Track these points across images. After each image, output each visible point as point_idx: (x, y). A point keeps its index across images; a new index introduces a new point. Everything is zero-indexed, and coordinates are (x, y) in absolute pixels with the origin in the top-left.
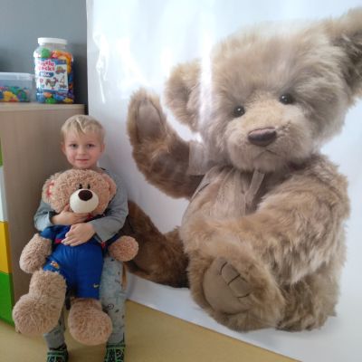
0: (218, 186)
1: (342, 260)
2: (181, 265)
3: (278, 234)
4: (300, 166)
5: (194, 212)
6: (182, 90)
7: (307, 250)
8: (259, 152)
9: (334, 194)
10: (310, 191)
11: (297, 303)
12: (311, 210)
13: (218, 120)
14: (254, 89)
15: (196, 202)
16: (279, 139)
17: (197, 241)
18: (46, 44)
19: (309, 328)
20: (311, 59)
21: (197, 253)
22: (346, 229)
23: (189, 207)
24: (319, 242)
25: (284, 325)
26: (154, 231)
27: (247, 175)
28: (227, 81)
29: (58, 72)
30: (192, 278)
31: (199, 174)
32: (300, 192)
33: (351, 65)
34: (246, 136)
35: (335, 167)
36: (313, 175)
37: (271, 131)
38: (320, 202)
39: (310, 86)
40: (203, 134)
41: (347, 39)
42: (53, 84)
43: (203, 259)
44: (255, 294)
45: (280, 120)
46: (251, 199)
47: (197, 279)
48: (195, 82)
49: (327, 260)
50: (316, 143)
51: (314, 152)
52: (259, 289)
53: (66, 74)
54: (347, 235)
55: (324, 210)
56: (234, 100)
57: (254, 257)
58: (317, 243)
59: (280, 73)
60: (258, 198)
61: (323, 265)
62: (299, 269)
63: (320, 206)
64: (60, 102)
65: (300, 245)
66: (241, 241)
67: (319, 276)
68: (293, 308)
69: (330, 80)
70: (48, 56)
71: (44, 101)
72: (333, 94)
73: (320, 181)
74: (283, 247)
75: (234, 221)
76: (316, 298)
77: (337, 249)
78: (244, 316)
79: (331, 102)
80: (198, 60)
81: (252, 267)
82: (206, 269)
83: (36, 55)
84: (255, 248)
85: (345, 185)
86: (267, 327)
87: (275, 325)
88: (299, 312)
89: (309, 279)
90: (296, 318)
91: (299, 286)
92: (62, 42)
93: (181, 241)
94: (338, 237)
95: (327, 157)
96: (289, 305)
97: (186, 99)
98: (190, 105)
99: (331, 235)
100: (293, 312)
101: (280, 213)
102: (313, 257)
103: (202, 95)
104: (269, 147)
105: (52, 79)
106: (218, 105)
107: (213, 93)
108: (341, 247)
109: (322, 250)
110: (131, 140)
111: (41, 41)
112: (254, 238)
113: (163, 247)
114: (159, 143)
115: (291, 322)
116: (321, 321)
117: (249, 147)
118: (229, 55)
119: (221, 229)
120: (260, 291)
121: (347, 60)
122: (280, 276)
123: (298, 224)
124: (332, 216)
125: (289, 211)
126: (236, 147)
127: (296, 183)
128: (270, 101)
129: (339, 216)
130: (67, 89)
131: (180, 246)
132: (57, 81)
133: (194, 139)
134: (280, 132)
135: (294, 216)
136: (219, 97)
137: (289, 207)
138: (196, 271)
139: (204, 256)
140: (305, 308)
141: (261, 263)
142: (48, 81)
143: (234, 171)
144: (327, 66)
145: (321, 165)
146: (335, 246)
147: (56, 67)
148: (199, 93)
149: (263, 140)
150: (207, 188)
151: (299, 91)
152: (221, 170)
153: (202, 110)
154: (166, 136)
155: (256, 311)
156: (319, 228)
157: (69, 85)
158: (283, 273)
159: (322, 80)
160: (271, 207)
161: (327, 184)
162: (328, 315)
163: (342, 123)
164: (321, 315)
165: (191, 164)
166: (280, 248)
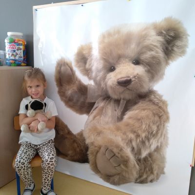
0: (103, 108)
2: (84, 151)
3: (134, 132)
4: (144, 96)
6: (83, 58)
7: (149, 140)
8: (123, 90)
9: (161, 110)
10: (149, 109)
11: (145, 168)
12: (150, 119)
14: (119, 58)
16: (133, 83)
17: (92, 137)
18: (12, 35)
19: (151, 181)
21: (92, 143)
22: (168, 128)
23: (88, 119)
25: (138, 181)
26: (69, 133)
27: (117, 101)
28: (106, 53)
29: (18, 50)
30: (91, 157)
31: (93, 101)
32: (144, 110)
34: (116, 81)
36: (151, 101)
37: (129, 79)
38: (154, 115)
39: (147, 56)
40: (95, 81)
41: (164, 32)
42: (15, 56)
43: (96, 147)
44: (123, 164)
45: (133, 73)
46: (120, 114)
47: (93, 158)
48: (90, 54)
49: (159, 144)
50: (151, 84)
51: (150, 89)
52: (126, 162)
53: (22, 51)
54: (168, 131)
55: (157, 118)
56: (110, 63)
58: (154, 136)
59: (132, 49)
60: (123, 113)
61: (157, 147)
62: (145, 150)
63: (155, 116)
64: (19, 65)
65: (145, 137)
66: (116, 136)
67: (156, 153)
68: (143, 171)
69: (157, 52)
70: (13, 41)
71: (10, 65)
72: (159, 60)
73: (154, 103)
74: (137, 139)
76: (154, 165)
77: (164, 139)
79: (157, 64)
80: (91, 43)
81: (121, 150)
82: (98, 152)
83: (6, 41)
84: (122, 140)
85: (166, 106)
87: (134, 181)
88: (146, 173)
89: (150, 155)
90: (145, 176)
91: (145, 159)
92: (20, 34)
93: (84, 138)
94: (164, 132)
95: (157, 91)
96: (141, 170)
97: (85, 63)
98: (87, 66)
99: (160, 131)
100: (143, 173)
102: (152, 143)
105: (15, 54)
109: (156, 139)
110: (57, 85)
111: (9, 34)
112: (122, 134)
114: (72, 86)
115: (142, 178)
116: (158, 177)
117: (118, 87)
118: (106, 40)
120: (125, 163)
123: (144, 126)
124: (160, 121)
125: (139, 120)
126: (111, 87)
127: (142, 105)
129: (164, 122)
130: (22, 59)
131: (84, 140)
132: (17, 54)
133: (90, 83)
134: (133, 79)
135: (142, 122)
136: (102, 62)
137: (139, 117)
138: (92, 153)
139: (96, 145)
140: (149, 170)
141: (126, 147)
142: (13, 55)
143: (111, 100)
144: (155, 46)
145: (154, 95)
147: (17, 47)
149: (125, 83)
150: (97, 109)
152: (104, 99)
153: (94, 68)
154: (75, 82)
156: (155, 128)
157: (24, 56)
158: (137, 152)
159: (153, 53)
160: (130, 118)
161: (157, 105)
162: (161, 173)
163: (163, 74)
164: (157, 174)
165: (88, 96)
166: (135, 139)
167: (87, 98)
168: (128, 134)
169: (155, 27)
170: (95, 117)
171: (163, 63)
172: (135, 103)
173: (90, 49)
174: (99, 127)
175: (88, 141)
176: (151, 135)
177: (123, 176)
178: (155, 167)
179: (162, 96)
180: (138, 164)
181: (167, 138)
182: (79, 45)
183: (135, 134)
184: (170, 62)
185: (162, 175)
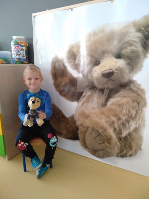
0: (89, 96)
1: (144, 126)
2: (75, 131)
3: (116, 115)
4: (125, 85)
5: (80, 108)
6: (73, 55)
7: (128, 122)
8: (106, 80)
9: (139, 97)
10: (129, 96)
11: (125, 145)
12: (130, 105)
14: (104, 53)
15: (81, 103)
16: (115, 74)
17: (82, 120)
18: (16, 39)
19: (130, 156)
20: (128, 39)
21: (82, 125)
23: (78, 106)
25: (119, 155)
26: (63, 116)
27: (102, 90)
28: (92, 50)
29: (21, 50)
30: (80, 136)
31: (81, 91)
32: (125, 97)
34: (101, 73)
35: (139, 85)
36: (130, 89)
37: (112, 71)
38: (133, 101)
41: (143, 29)
42: (19, 55)
43: (84, 127)
44: (107, 142)
46: (104, 101)
47: (83, 136)
48: (79, 52)
49: (137, 126)
50: (131, 75)
51: (130, 79)
52: (109, 140)
53: (24, 51)
54: (145, 115)
57: (106, 126)
58: (133, 119)
60: (107, 100)
61: (136, 128)
62: (125, 130)
64: (23, 63)
65: (126, 120)
66: (100, 119)
67: (134, 133)
68: (123, 147)
69: (136, 47)
70: (17, 44)
71: (16, 63)
72: (138, 53)
73: (133, 91)
74: (118, 121)
78: (103, 152)
81: (105, 130)
83: (12, 43)
84: (106, 122)
85: (144, 93)
86: (112, 156)
87: (116, 155)
88: (126, 149)
89: (129, 134)
90: (125, 152)
91: (126, 138)
92: (22, 37)
94: (142, 116)
95: (136, 81)
97: (75, 59)
98: (77, 62)
99: (139, 115)
100: (123, 149)
101: (116, 107)
102: (131, 125)
103: (81, 57)
104: (111, 78)
105: (19, 53)
108: (143, 120)
109: (135, 122)
110: (53, 78)
111: (14, 37)
112: (106, 118)
113: (67, 123)
115: (123, 153)
117: (102, 78)
119: (91, 114)
121: (143, 38)
122: (117, 134)
123: (124, 111)
124: (139, 106)
125: (120, 105)
126: (97, 79)
127: (123, 93)
129: (142, 107)
130: (25, 57)
131: (75, 122)
132: (21, 54)
134: (115, 71)
135: (122, 107)
136: (89, 57)
137: (120, 103)
138: (82, 133)
140: (129, 147)
141: (109, 128)
142: (17, 54)
143: (96, 89)
145: (134, 85)
146: (141, 119)
147: (20, 48)
148: (80, 56)
149: (109, 75)
150: (85, 97)
151: (123, 53)
152: (91, 89)
155: (108, 149)
156: (134, 112)
157: (26, 55)
158: (118, 132)
159: (133, 48)
160: (113, 104)
161: (136, 93)
162: (139, 149)
163: (142, 66)
164: (135, 150)
165: (78, 87)
166: (116, 121)
168: (110, 117)
169: (135, 24)
170: (83, 104)
171: (142, 56)
173: (79, 47)
174: (87, 112)
176: (130, 118)
177: (107, 151)
178: (134, 144)
179: (141, 85)
180: (119, 142)
182: (70, 44)
183: (117, 117)
185: (139, 151)
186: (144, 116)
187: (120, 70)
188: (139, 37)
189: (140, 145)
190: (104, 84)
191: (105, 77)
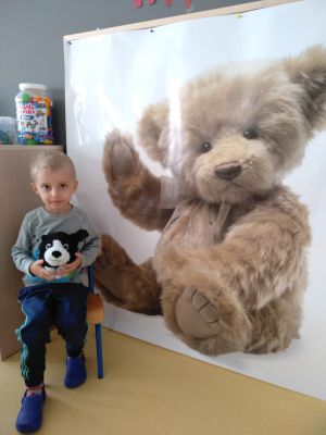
2: (154, 295)
3: (244, 262)
4: (265, 196)
5: (165, 244)
7: (271, 277)
8: (225, 185)
9: (296, 223)
10: (273, 221)
12: (275, 239)
13: (186, 156)
15: (167, 234)
16: (244, 172)
18: (27, 89)
19: (274, 350)
20: (272, 96)
21: (169, 282)
22: (308, 256)
23: (161, 239)
24: (282, 269)
25: (251, 349)
26: (129, 262)
27: (215, 207)
29: (37, 115)
30: (165, 306)
32: (264, 222)
33: (310, 101)
34: (212, 169)
35: (296, 197)
36: (276, 205)
37: (237, 165)
41: (305, 76)
42: (33, 127)
43: (174, 287)
44: (224, 320)
46: (218, 229)
47: (170, 306)
48: (165, 122)
49: (291, 285)
50: (278, 175)
51: (276, 184)
52: (228, 315)
53: (45, 117)
54: (308, 262)
55: (287, 238)
56: (201, 137)
57: (222, 284)
58: (280, 270)
59: (244, 111)
61: (287, 290)
62: (264, 295)
63: (283, 235)
64: (39, 143)
65: (265, 271)
66: (211, 269)
67: (283, 301)
69: (291, 115)
70: (28, 101)
71: (25, 142)
74: (249, 275)
75: (203, 250)
76: (281, 322)
77: (300, 275)
78: (214, 341)
79: (291, 136)
80: (167, 100)
81: (220, 294)
83: (18, 100)
84: (223, 276)
85: (306, 214)
86: (236, 350)
87: (242, 348)
88: (266, 335)
89: (273, 304)
90: (262, 341)
91: (264, 311)
92: (41, 87)
94: (300, 263)
95: (288, 188)
97: (156, 137)
98: (160, 143)
99: (294, 262)
100: (260, 336)
101: (246, 243)
102: (277, 283)
103: (171, 133)
105: (33, 122)
106: (186, 142)
107: (182, 131)
109: (285, 276)
110: (107, 178)
111: (22, 87)
112: (221, 267)
113: (137, 278)
114: (133, 179)
115: (258, 345)
117: (216, 181)
119: (191, 259)
120: (228, 317)
123: (263, 252)
124: (294, 243)
125: (253, 240)
126: (203, 181)
127: (261, 213)
128: (234, 137)
129: (301, 244)
130: (46, 131)
131: (153, 275)
132: (37, 123)
133: (165, 175)
134: (244, 166)
135: (259, 245)
136: (187, 134)
137: (254, 236)
138: (168, 299)
139: (175, 284)
140: (271, 331)
141: (228, 289)
142: (29, 124)
143: (202, 205)
144: (287, 103)
145: (284, 196)
146: (298, 270)
147: (36, 110)
148: (168, 131)
149: (229, 174)
150: (178, 221)
151: (262, 127)
152: (190, 203)
153: (171, 147)
154: (138, 173)
155: (225, 336)
156: (283, 255)
157: (49, 127)
158: (249, 299)
159: (283, 116)
160: (237, 237)
161: (289, 213)
162: (293, 337)
163: (302, 155)
164: (286, 338)
165: (162, 198)
166: (245, 275)
167: (159, 201)
168: (232, 266)
170: (173, 235)
172: (248, 210)
173: (165, 111)
175: (160, 278)
176: (275, 268)
177: (222, 339)
178: (282, 325)
179: (298, 196)
180: (250, 320)
181: (307, 273)
182: (147, 105)
183: (247, 266)
184: (315, 132)
185: (294, 341)
186: (305, 263)
187: (255, 163)
188: (297, 93)
189: (297, 328)
190: (219, 192)
191: (223, 178)
